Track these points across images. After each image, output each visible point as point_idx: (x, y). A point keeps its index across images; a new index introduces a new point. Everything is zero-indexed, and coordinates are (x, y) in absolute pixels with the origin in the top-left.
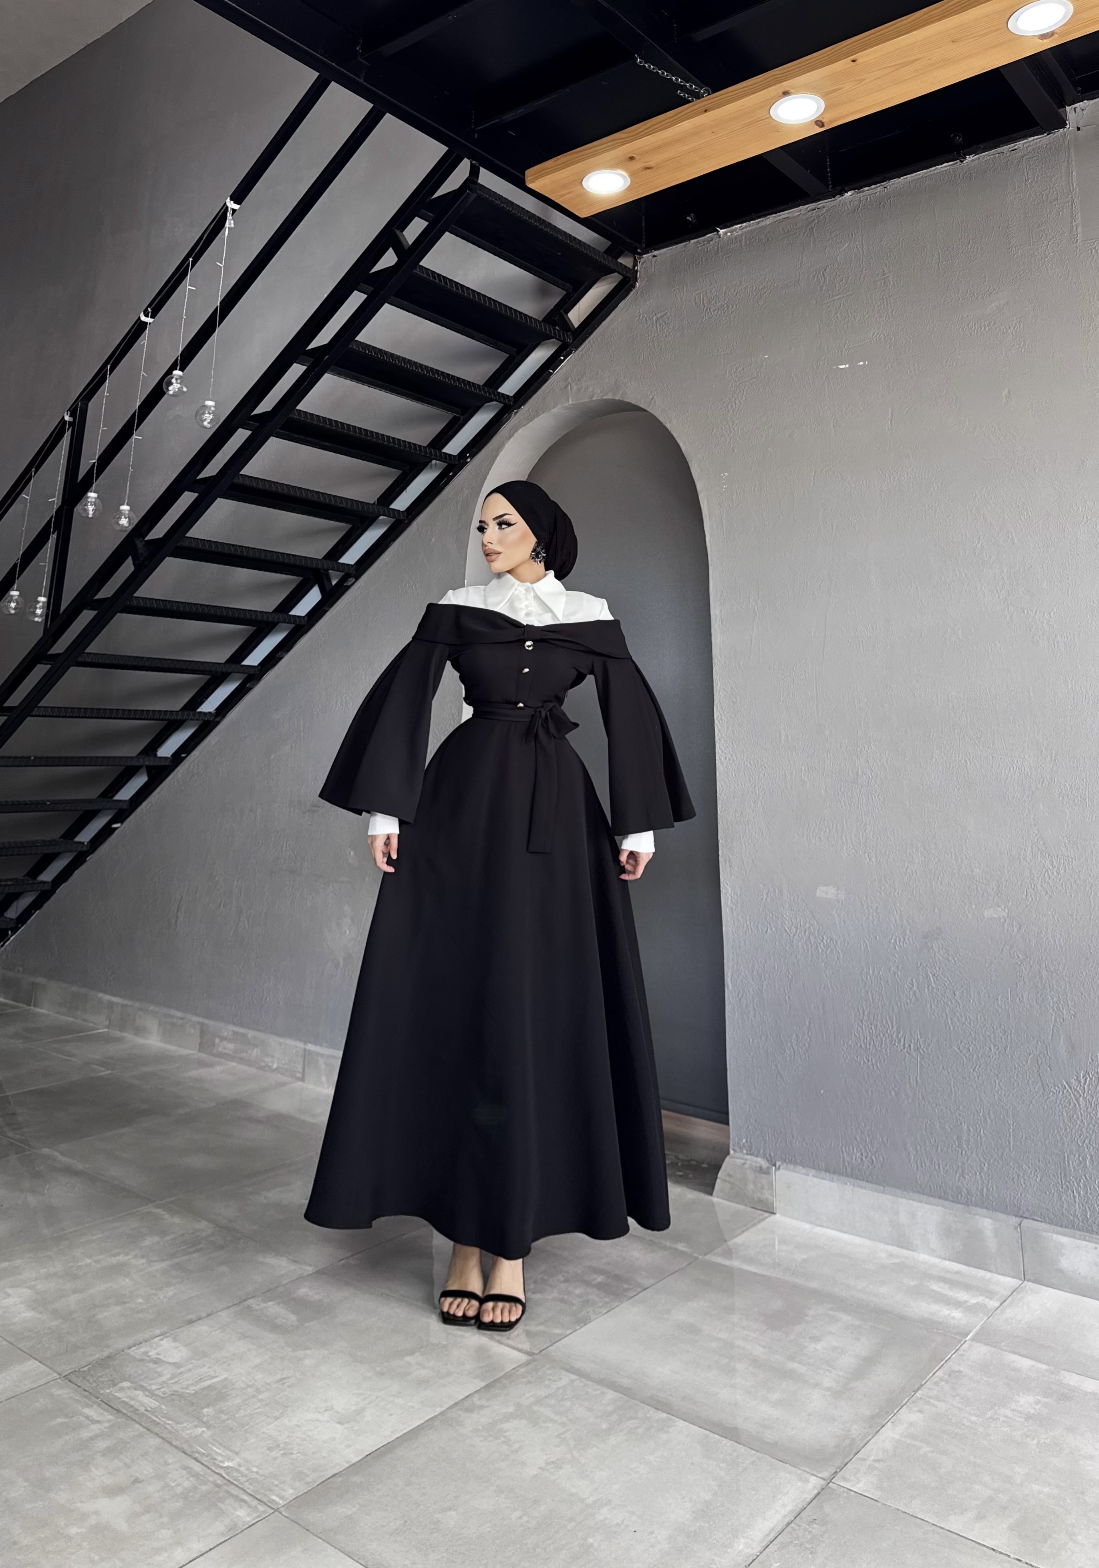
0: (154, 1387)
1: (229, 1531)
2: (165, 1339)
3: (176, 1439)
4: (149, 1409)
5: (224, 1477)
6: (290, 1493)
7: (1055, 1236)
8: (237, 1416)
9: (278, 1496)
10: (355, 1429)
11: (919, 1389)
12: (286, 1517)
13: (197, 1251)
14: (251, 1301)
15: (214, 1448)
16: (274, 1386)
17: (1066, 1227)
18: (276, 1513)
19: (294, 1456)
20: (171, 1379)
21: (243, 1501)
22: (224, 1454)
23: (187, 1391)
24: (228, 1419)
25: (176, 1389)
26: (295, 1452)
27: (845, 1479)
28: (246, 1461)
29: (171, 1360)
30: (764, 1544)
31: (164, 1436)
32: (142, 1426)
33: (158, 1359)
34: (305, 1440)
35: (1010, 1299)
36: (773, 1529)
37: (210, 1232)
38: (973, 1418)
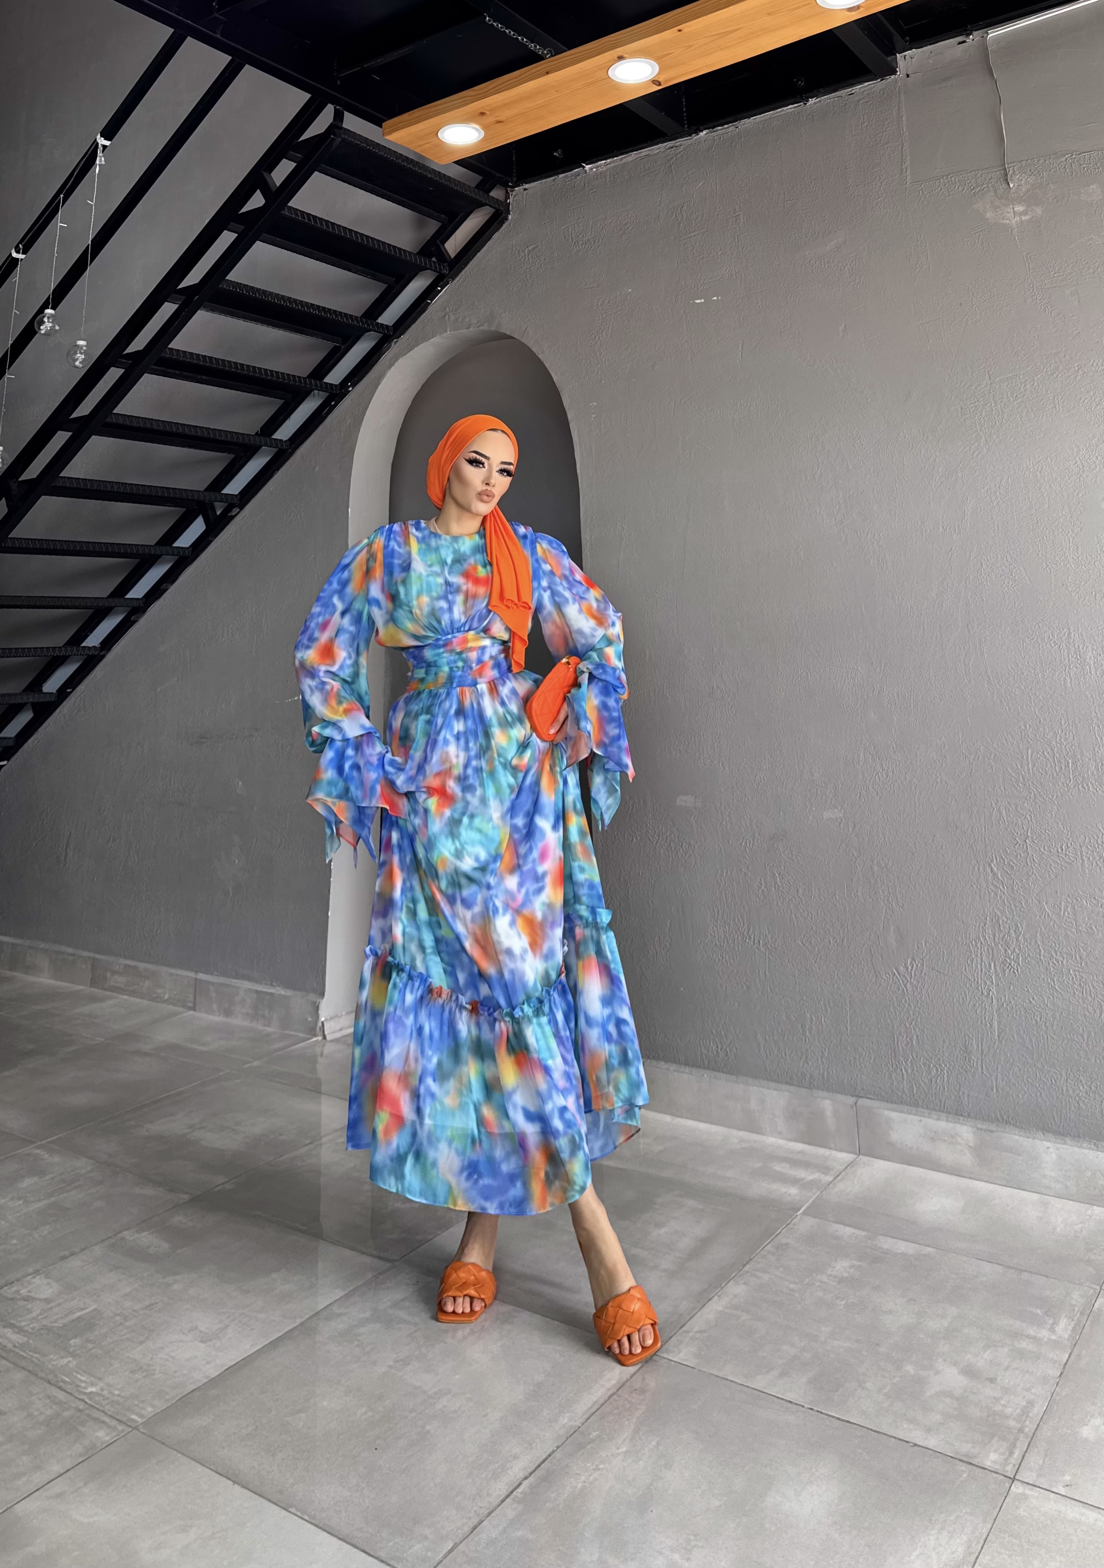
0: (23, 1324)
1: (88, 1451)
2: (38, 1277)
3: (42, 1371)
4: (17, 1345)
5: (86, 1403)
6: (149, 1411)
7: (886, 1112)
8: (103, 1344)
9: (137, 1414)
10: (217, 1345)
11: (747, 1263)
12: (143, 1433)
13: (75, 1188)
14: (126, 1233)
15: (79, 1376)
16: (141, 1312)
17: (895, 1103)
18: (134, 1431)
19: (156, 1377)
20: (40, 1314)
21: (104, 1422)
22: (88, 1380)
23: (56, 1325)
24: (93, 1348)
25: (44, 1323)
26: (157, 1373)
27: (668, 1351)
28: (108, 1385)
29: (42, 1296)
30: (586, 1416)
31: (31, 1369)
32: (11, 1362)
33: (27, 1296)
34: (167, 1360)
35: (843, 1173)
36: (596, 1402)
37: (89, 1168)
38: (792, 1286)
